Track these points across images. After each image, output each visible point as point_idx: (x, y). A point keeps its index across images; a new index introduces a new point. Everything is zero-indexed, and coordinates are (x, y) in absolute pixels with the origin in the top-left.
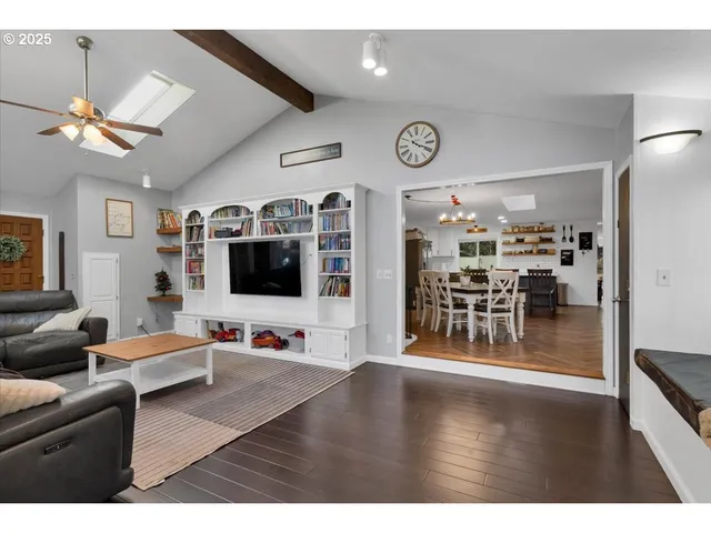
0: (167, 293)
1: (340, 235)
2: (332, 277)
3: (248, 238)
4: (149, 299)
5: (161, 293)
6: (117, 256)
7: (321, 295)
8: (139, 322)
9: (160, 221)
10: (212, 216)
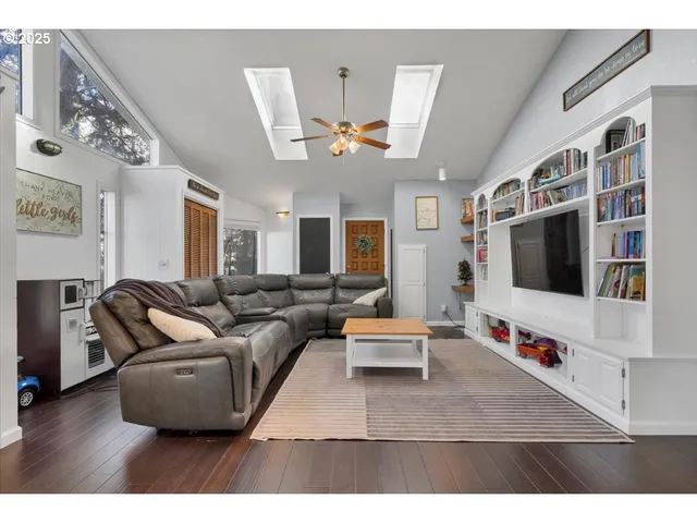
0: (469, 283)
1: (628, 192)
2: (621, 265)
3: (521, 216)
4: (453, 288)
5: (463, 282)
6: (423, 246)
7: (599, 295)
8: (443, 308)
9: (463, 211)
10: (494, 197)
